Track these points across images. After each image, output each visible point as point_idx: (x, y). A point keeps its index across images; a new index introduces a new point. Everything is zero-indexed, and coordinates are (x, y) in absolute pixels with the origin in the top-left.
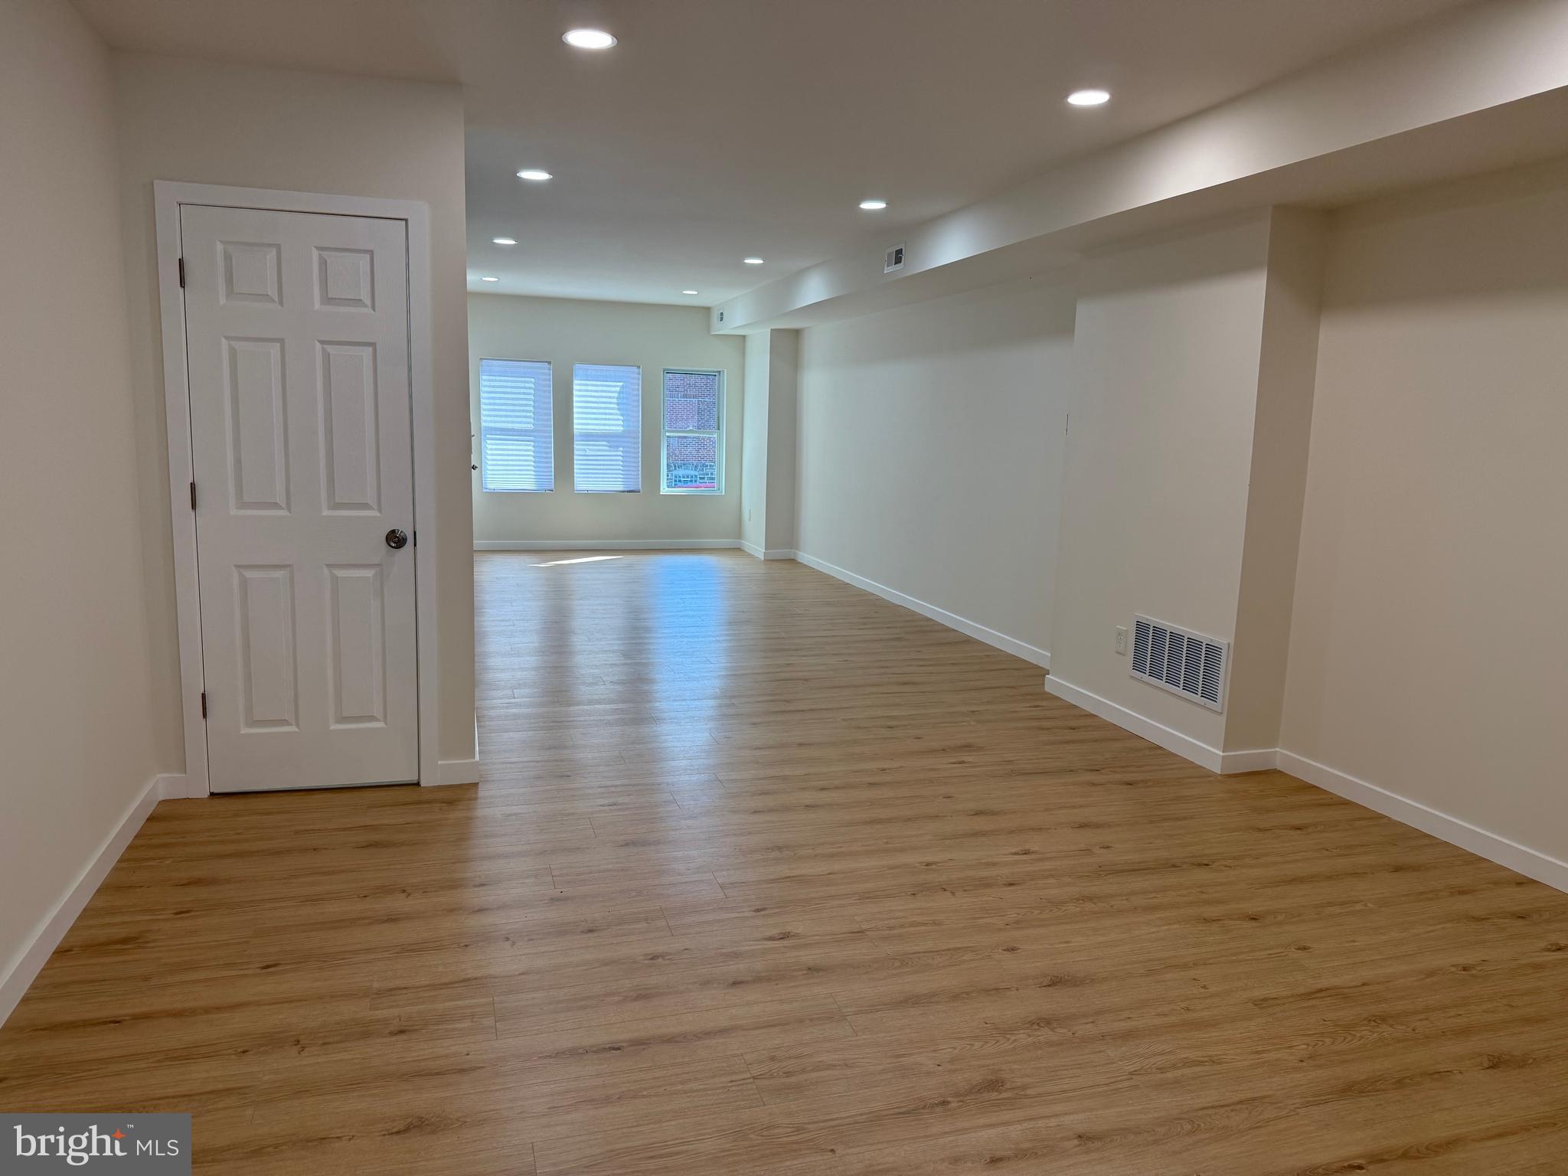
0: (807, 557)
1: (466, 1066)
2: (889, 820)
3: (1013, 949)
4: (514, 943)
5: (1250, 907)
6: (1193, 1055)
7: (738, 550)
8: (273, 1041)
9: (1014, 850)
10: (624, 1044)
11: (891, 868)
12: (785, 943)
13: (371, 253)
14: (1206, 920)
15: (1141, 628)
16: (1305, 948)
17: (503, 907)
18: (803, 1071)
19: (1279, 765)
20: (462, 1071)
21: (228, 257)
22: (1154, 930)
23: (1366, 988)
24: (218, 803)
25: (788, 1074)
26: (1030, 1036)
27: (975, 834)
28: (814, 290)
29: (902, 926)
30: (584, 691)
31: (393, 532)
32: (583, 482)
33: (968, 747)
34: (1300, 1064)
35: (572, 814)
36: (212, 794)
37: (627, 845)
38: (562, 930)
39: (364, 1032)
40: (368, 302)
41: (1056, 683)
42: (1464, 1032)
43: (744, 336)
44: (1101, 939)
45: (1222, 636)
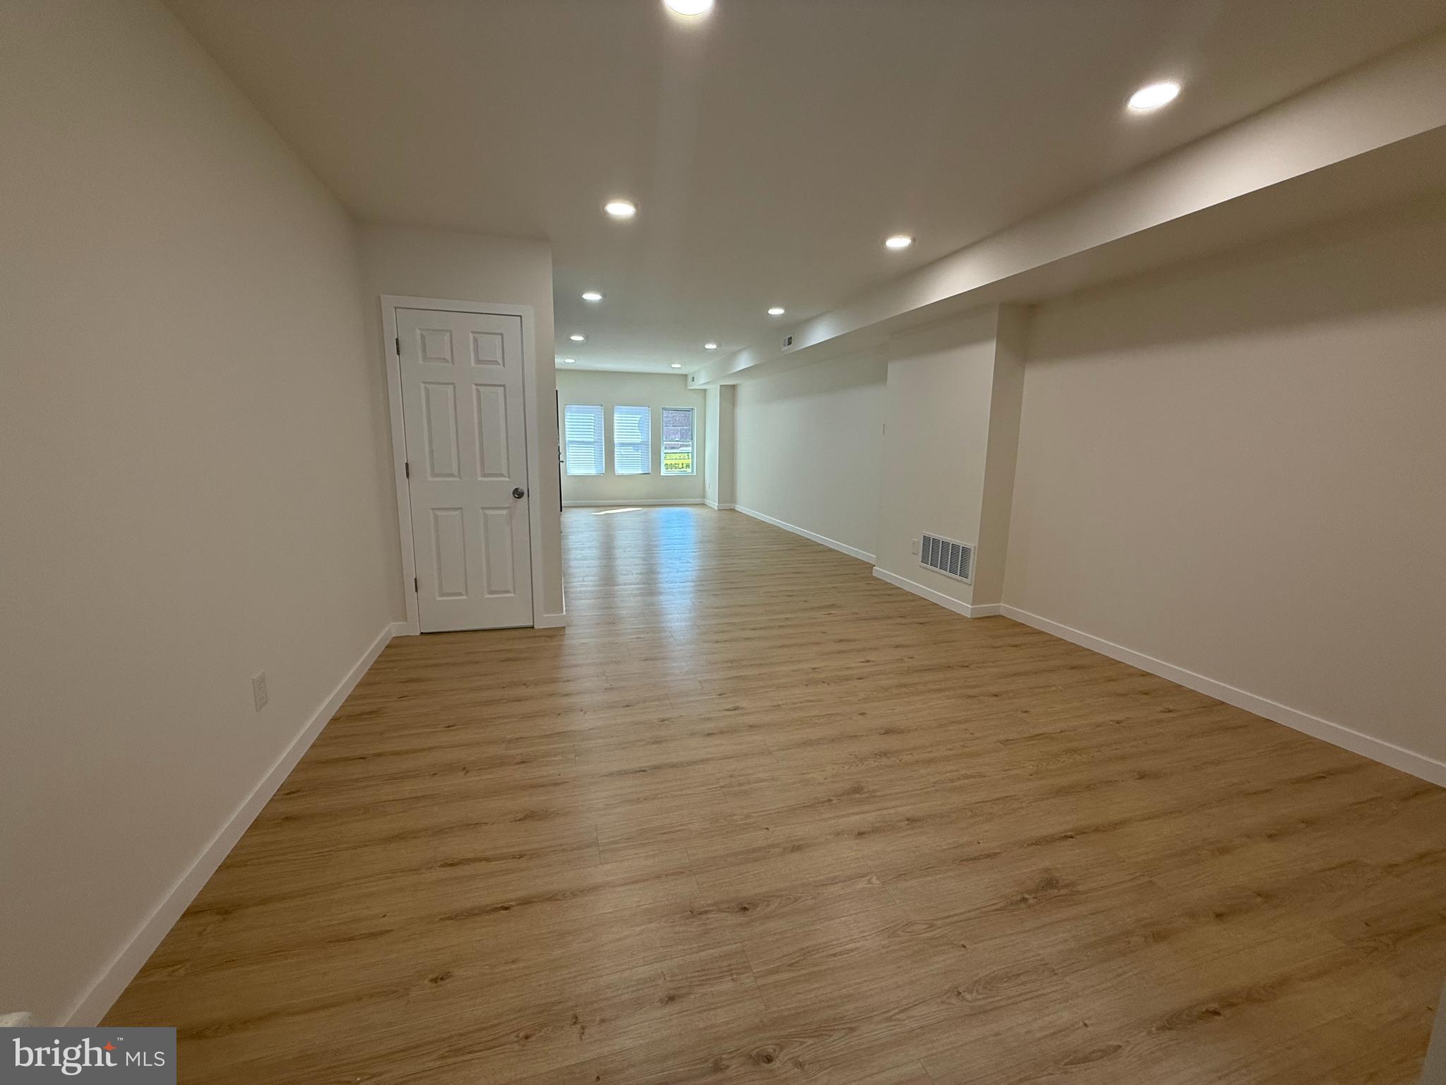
0: (739, 508)
1: (557, 782)
2: (792, 645)
3: (863, 714)
4: (585, 713)
5: (994, 689)
6: (969, 772)
7: (703, 505)
8: (451, 768)
9: (861, 660)
10: (647, 769)
11: (793, 671)
12: (736, 712)
13: (502, 334)
14: (969, 697)
15: (926, 539)
16: (1026, 712)
17: (579, 693)
18: (749, 783)
19: (1002, 613)
20: (556, 784)
21: (423, 337)
22: (941, 702)
23: (1063, 734)
24: (426, 638)
25: (740, 785)
26: (875, 761)
27: (839, 652)
28: (744, 361)
29: (801, 702)
30: (622, 579)
31: (517, 489)
32: (619, 470)
33: (833, 606)
34: (1031, 777)
35: (616, 643)
36: (422, 633)
37: (646, 660)
38: (612, 706)
39: (501, 762)
40: (501, 363)
41: (879, 571)
42: (1123, 758)
43: (705, 390)
44: (913, 707)
45: (972, 544)
